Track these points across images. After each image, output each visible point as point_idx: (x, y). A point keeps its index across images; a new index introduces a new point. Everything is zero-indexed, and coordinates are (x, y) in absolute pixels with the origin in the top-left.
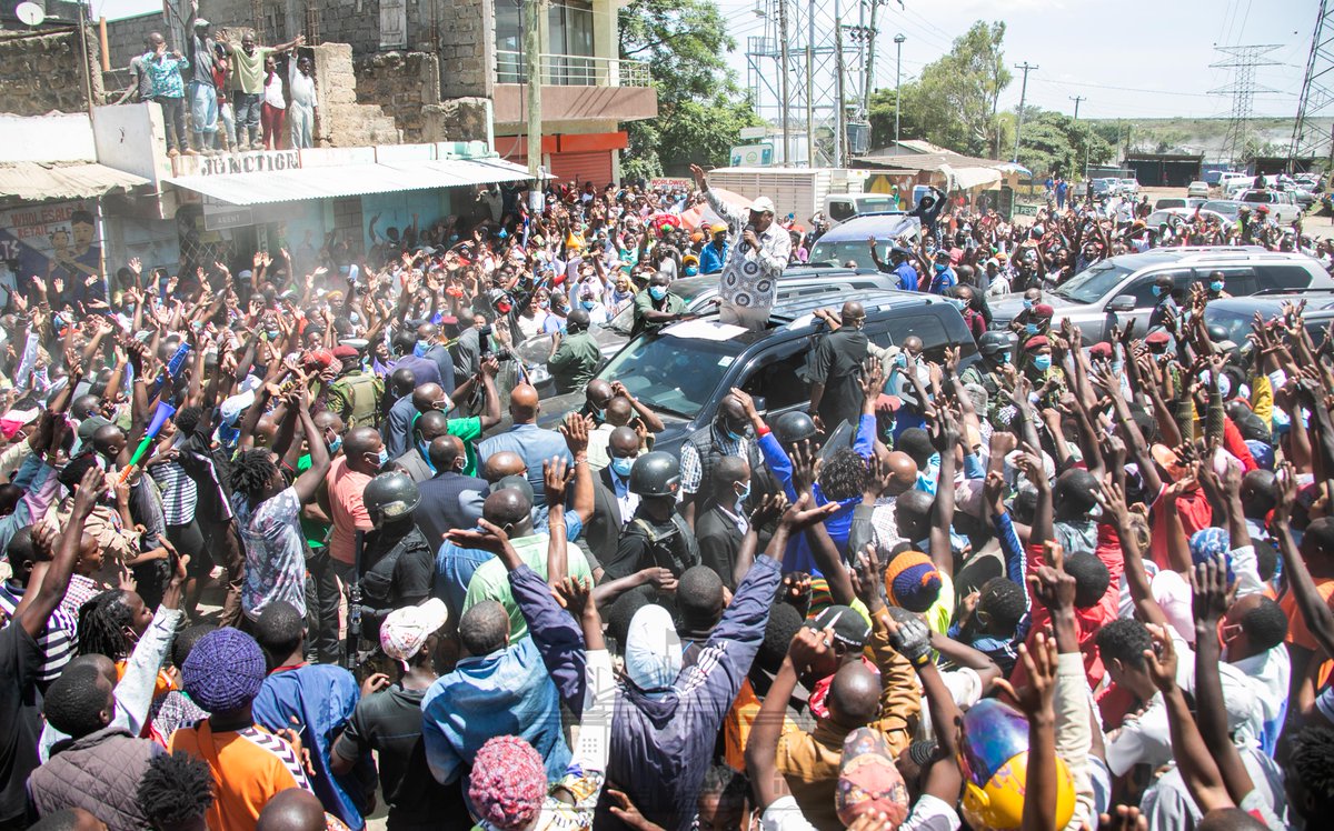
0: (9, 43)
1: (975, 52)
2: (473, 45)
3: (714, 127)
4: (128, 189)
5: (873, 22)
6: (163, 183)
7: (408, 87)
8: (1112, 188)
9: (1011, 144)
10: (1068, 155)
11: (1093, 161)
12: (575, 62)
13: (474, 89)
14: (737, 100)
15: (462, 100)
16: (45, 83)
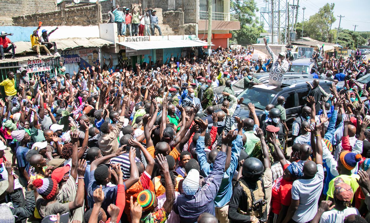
0: (79, 8)
1: (325, 12)
2: (193, 9)
3: (252, 32)
4: (108, 45)
5: (298, 4)
6: (117, 44)
7: (175, 20)
8: (366, 52)
9: (335, 39)
10: (352, 42)
11: (359, 44)
12: (218, 14)
13: (193, 21)
14: (258, 25)
15: (190, 24)
16: (88, 18)
